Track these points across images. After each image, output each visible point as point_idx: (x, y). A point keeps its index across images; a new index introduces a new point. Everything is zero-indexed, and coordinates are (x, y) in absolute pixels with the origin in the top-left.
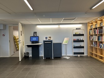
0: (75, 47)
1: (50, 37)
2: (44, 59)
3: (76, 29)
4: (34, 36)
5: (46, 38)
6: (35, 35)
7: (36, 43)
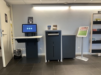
0: (94, 42)
1: (56, 26)
2: (46, 61)
3: (98, 12)
4: (29, 24)
5: (49, 27)
6: (31, 22)
7: (32, 36)
